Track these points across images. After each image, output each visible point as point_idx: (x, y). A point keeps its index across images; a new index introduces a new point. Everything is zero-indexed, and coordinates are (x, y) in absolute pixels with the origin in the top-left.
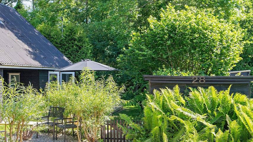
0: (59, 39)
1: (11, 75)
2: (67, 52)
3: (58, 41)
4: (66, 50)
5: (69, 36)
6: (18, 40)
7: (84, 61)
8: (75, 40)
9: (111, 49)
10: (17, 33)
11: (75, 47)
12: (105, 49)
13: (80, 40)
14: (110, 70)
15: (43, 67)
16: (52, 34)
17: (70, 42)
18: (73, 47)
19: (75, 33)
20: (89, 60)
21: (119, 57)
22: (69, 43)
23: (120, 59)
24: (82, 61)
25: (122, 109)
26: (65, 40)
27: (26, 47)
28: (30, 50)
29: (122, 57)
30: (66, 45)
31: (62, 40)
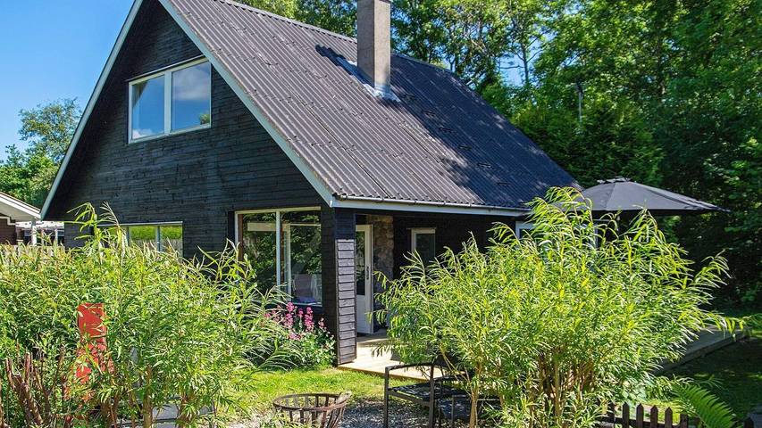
0: (568, 140)
1: (418, 235)
2: (590, 172)
3: (566, 145)
4: (585, 168)
5: (594, 128)
6: (430, 138)
7: (607, 182)
8: (610, 138)
9: (724, 162)
10: (433, 122)
11: (610, 157)
12: (703, 161)
13: (626, 136)
14: (691, 208)
15: (489, 209)
16: (549, 128)
17: (596, 145)
18: (604, 157)
19: (611, 121)
20: (623, 179)
21: (732, 168)
22: (595, 148)
23: (737, 179)
24: (599, 183)
25: (745, 338)
26: (584, 140)
27: (450, 154)
28: (461, 162)
29: (745, 170)
30: (586, 154)
31: (575, 143)
